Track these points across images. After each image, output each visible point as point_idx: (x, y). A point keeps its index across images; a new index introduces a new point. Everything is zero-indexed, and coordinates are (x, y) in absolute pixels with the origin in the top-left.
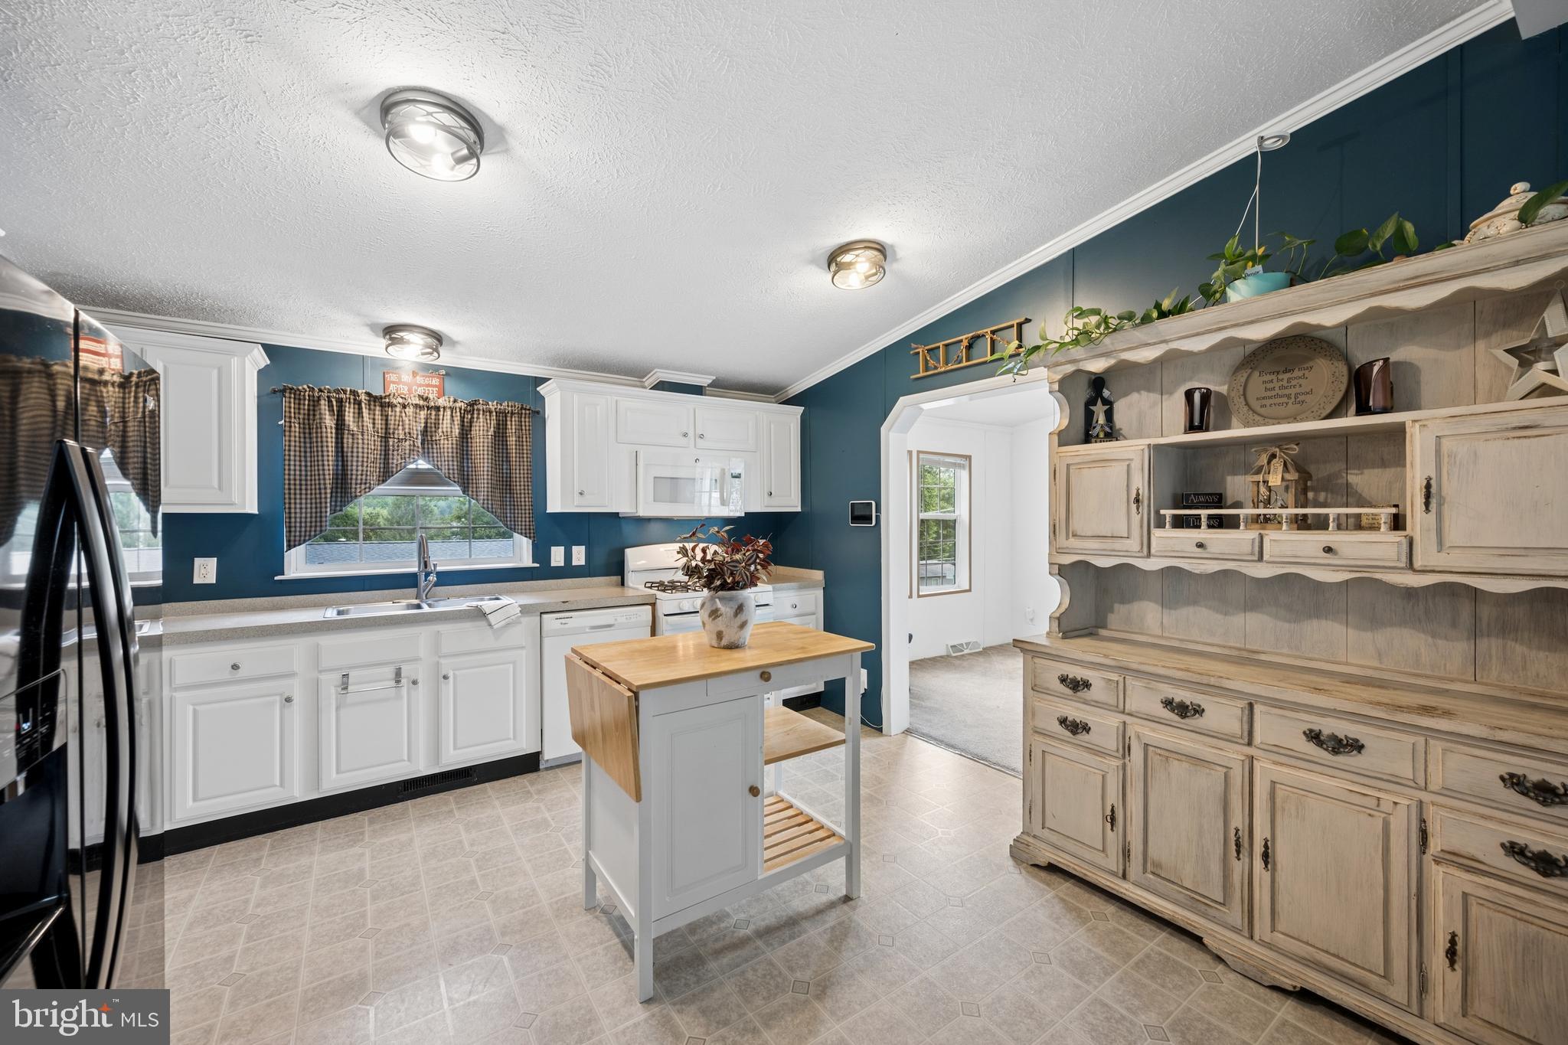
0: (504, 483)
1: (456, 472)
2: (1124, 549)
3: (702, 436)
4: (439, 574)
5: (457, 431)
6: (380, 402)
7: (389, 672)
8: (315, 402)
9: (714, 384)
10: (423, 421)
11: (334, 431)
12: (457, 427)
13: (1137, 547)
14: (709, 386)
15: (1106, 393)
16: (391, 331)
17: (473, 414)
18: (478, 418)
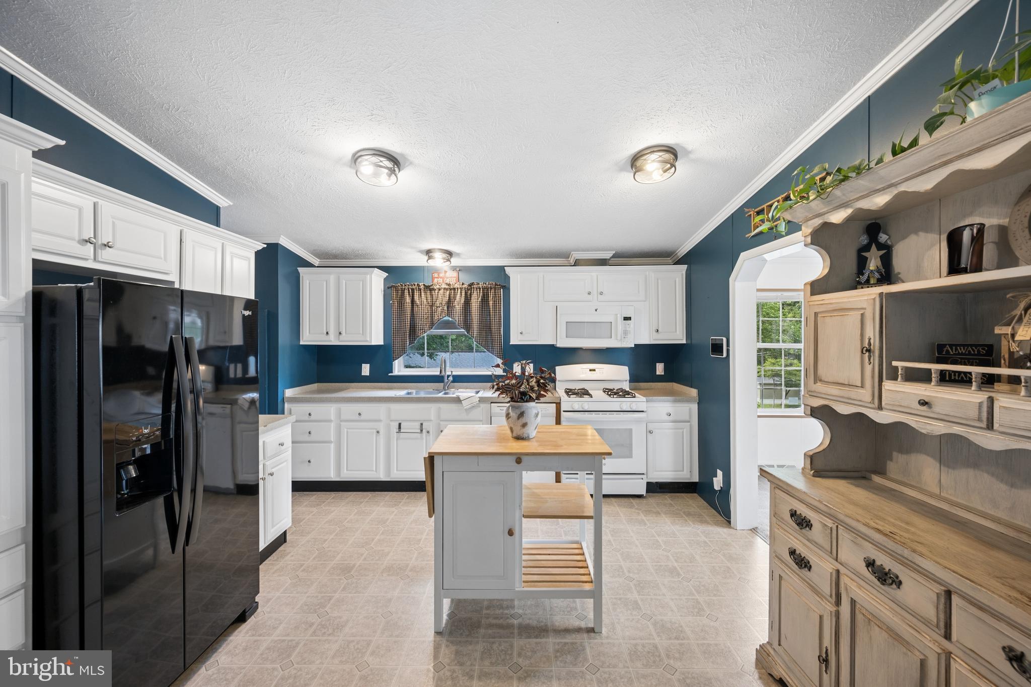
0: (486, 327)
1: (462, 322)
2: (859, 398)
3: (601, 293)
4: (454, 376)
5: (463, 300)
6: (429, 288)
7: (418, 425)
8: (403, 291)
9: (614, 256)
10: (448, 296)
11: (410, 304)
12: (463, 298)
13: (869, 399)
14: (613, 257)
15: (883, 238)
16: (428, 252)
17: (471, 291)
18: (474, 292)
